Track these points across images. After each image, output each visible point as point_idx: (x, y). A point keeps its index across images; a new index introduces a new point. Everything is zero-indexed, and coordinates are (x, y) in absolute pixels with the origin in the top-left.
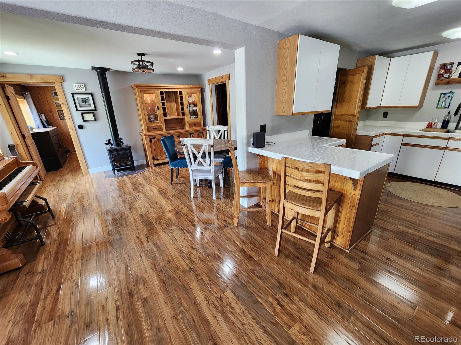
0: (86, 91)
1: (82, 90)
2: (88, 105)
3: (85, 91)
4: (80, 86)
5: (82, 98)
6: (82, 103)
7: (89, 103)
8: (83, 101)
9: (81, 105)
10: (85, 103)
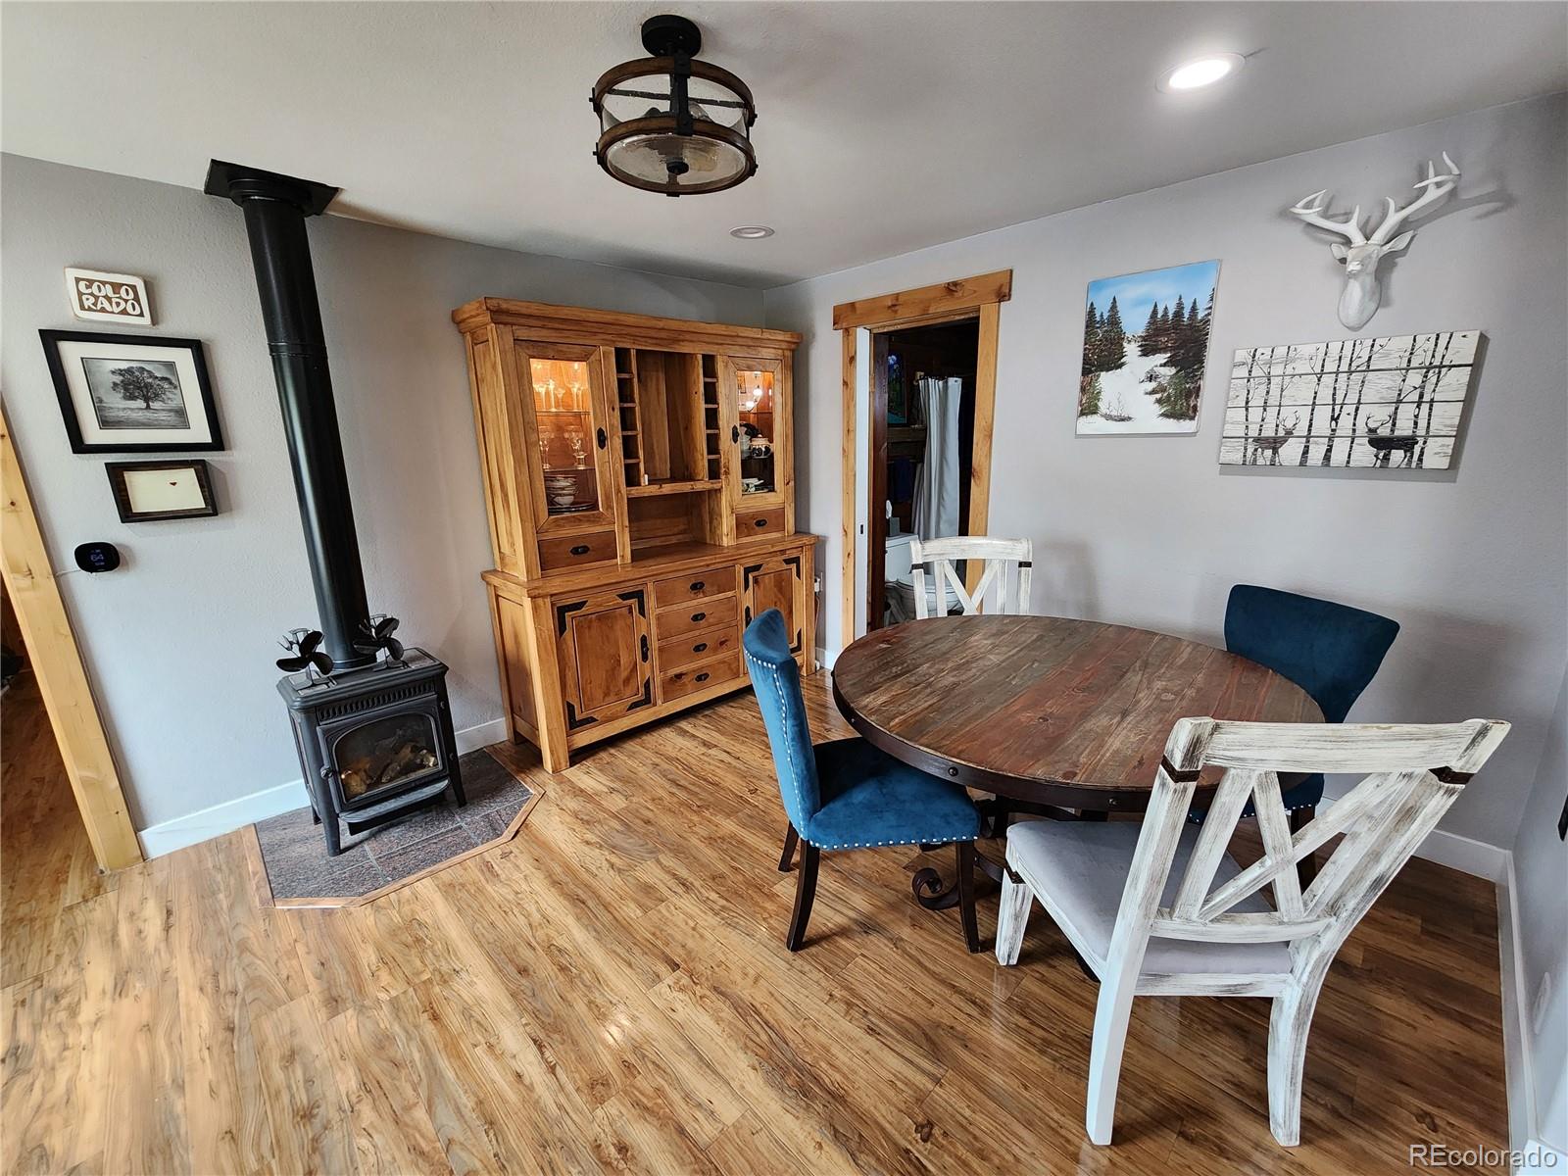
0: (155, 321)
1: (124, 312)
2: (162, 416)
3: (147, 320)
4: (116, 287)
5: (124, 366)
6: (117, 403)
7: (173, 404)
8: (125, 385)
9: (112, 415)
10: (147, 399)
